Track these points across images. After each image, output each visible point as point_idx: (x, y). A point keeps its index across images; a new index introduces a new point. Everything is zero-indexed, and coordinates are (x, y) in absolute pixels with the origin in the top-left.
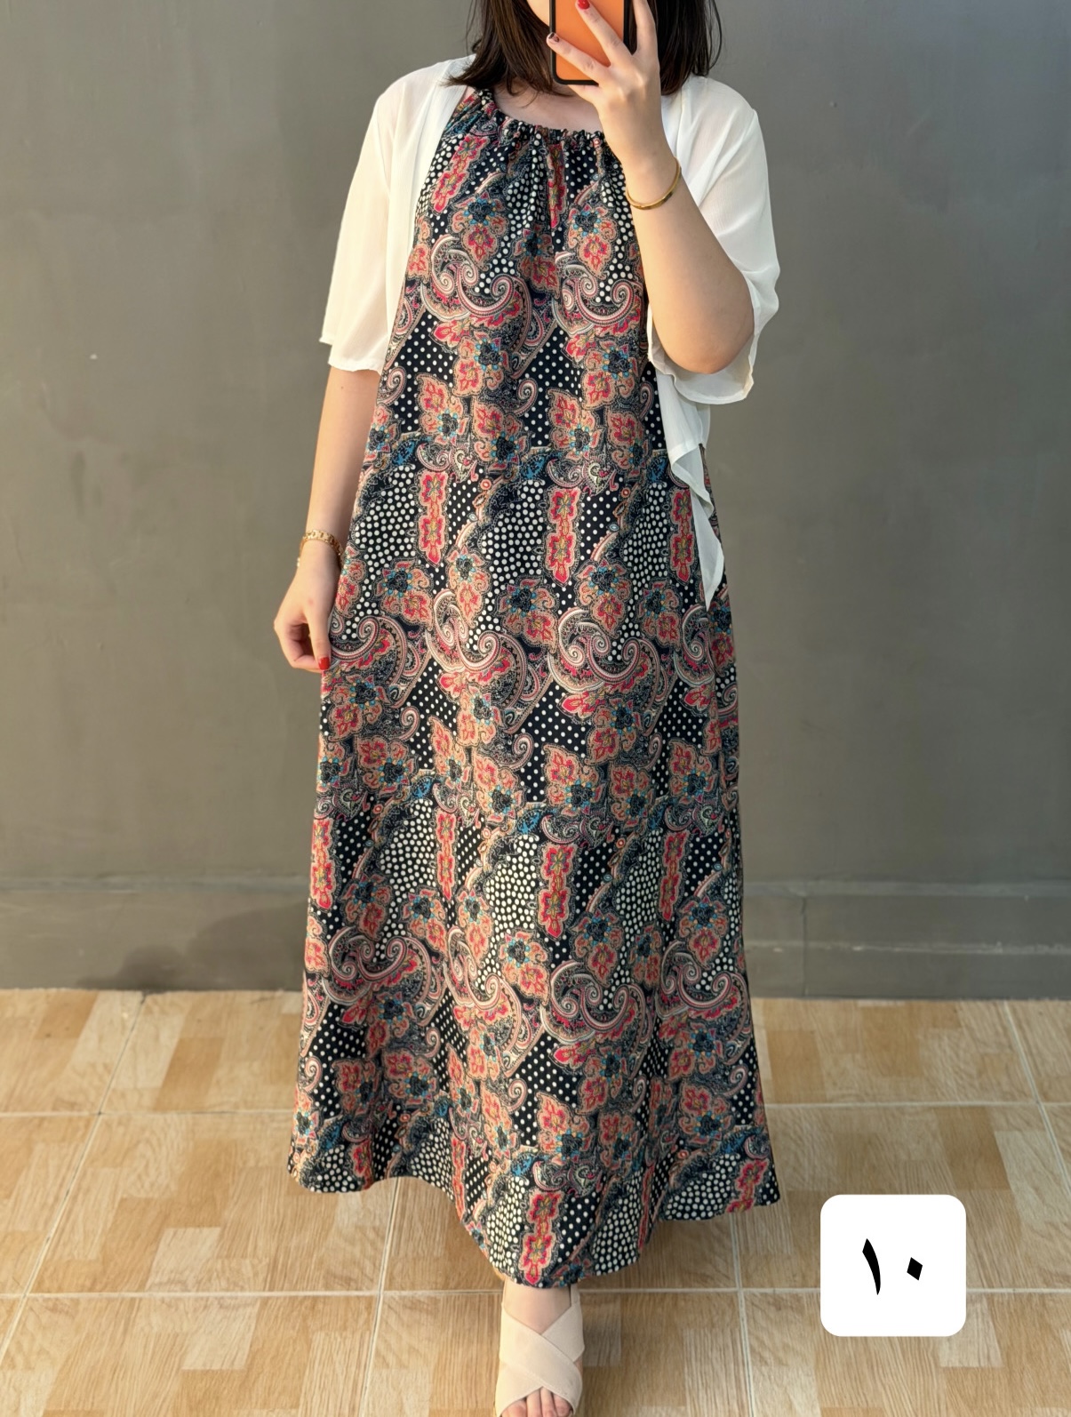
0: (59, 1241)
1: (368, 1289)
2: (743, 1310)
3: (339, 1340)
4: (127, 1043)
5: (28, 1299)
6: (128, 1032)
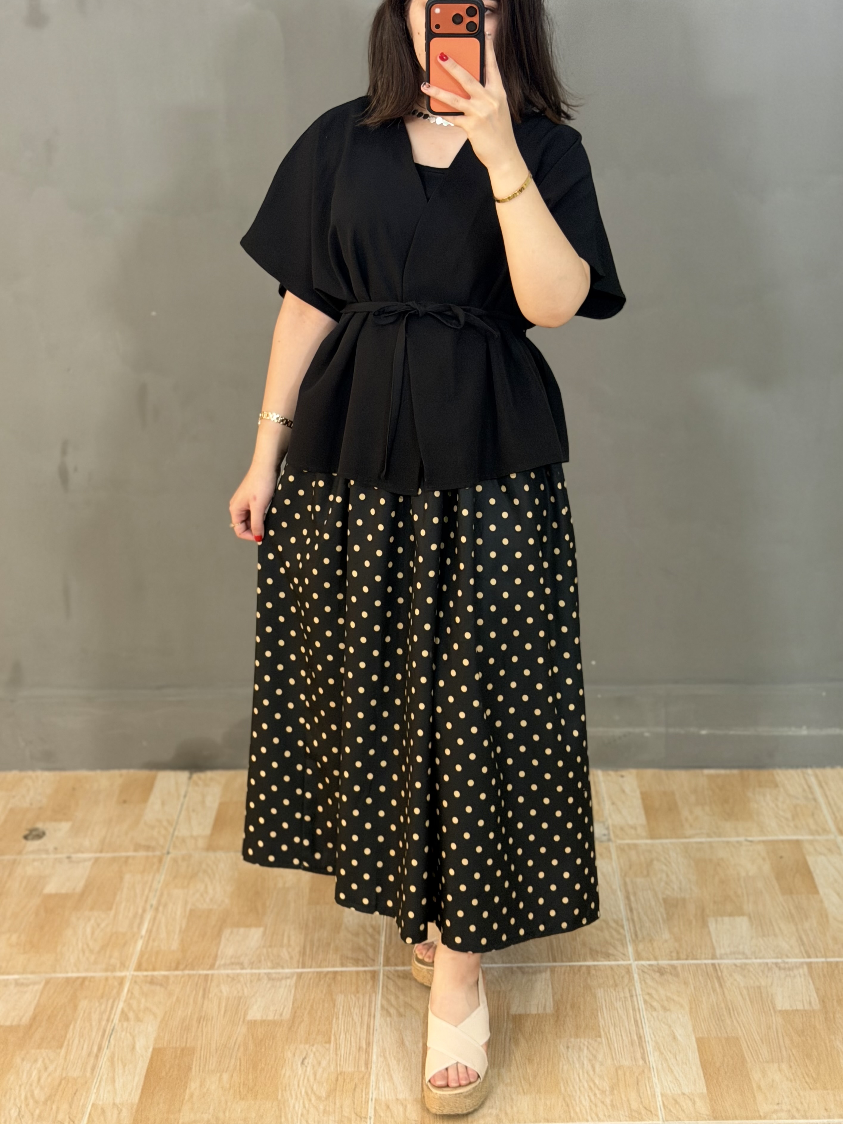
0: (149, 937)
1: (372, 966)
2: (636, 976)
3: (354, 999)
4: (182, 805)
5: (133, 975)
6: (182, 799)
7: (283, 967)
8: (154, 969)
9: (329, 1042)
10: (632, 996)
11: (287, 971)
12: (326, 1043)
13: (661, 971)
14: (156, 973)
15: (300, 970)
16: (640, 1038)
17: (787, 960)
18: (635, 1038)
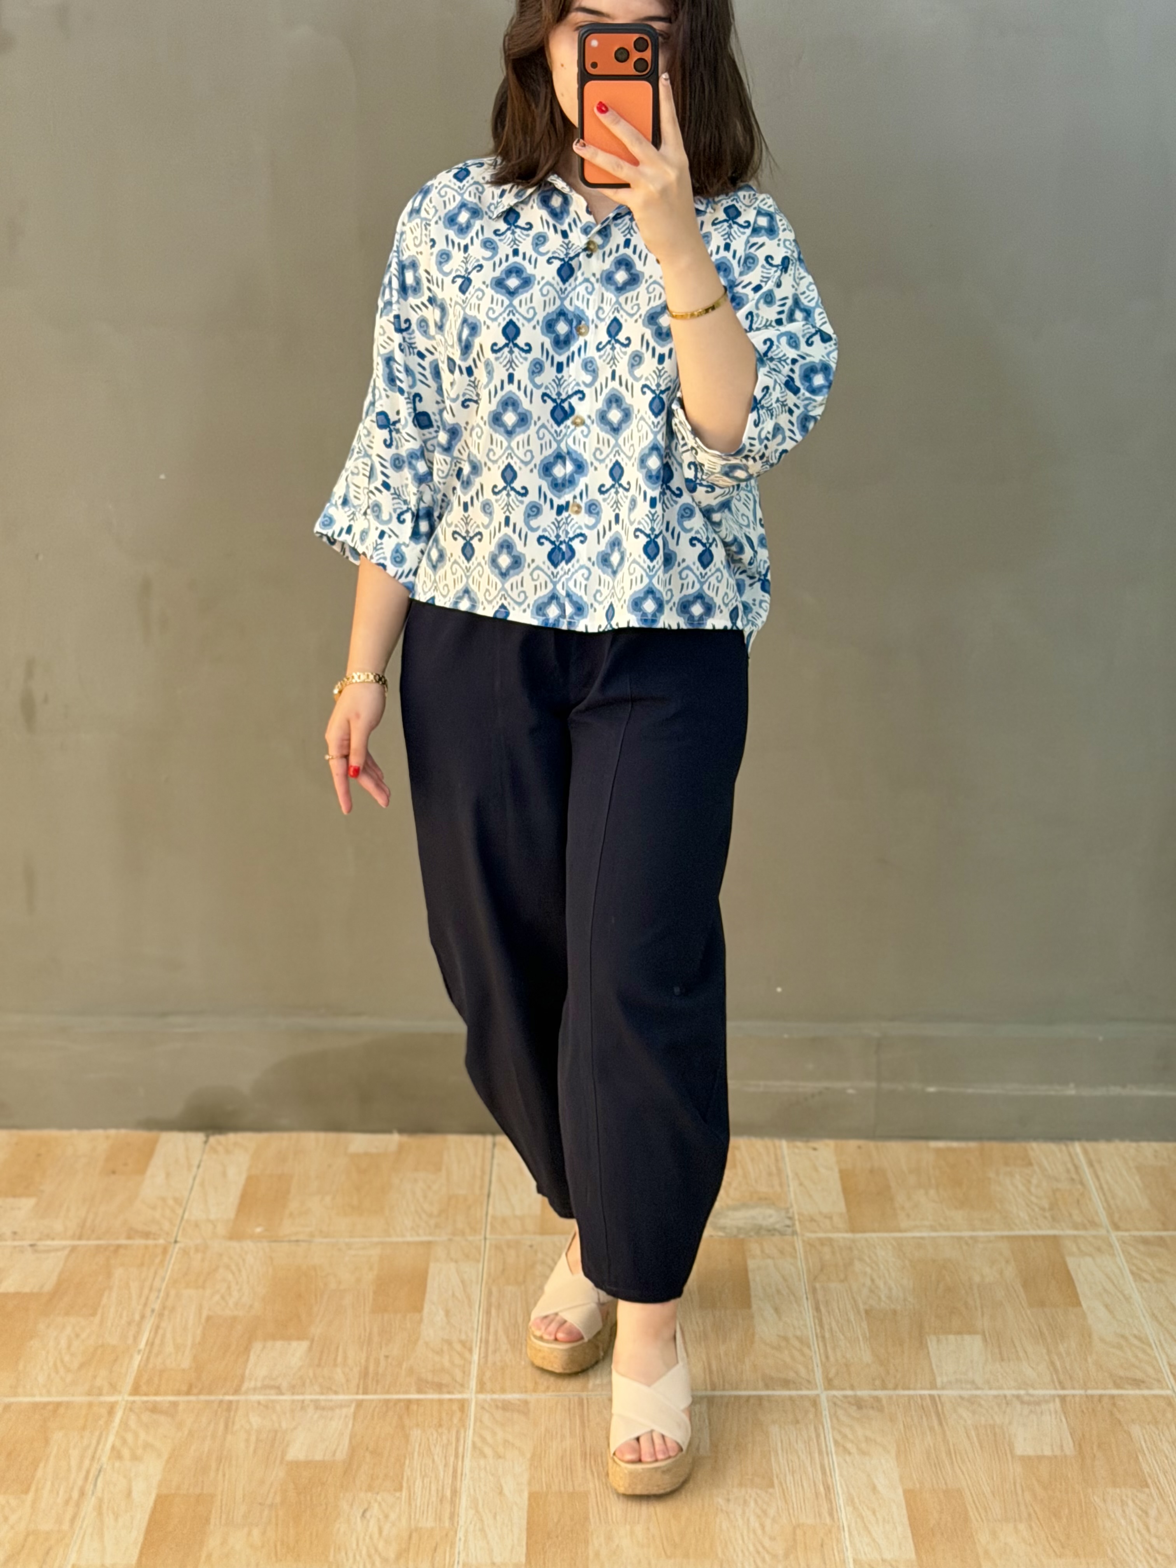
0: (150, 1352)
1: (460, 1392)
2: (825, 1410)
3: (435, 1436)
4: (194, 1179)
5: (127, 1401)
6: (195, 1169)
7: (336, 1393)
8: (156, 1394)
9: (400, 1489)
10: (818, 1436)
11: (341, 1397)
12: (395, 1490)
13: (859, 1404)
14: (158, 1398)
15: (360, 1397)
16: (828, 1489)
17: (1031, 1391)
18: (822, 1489)
